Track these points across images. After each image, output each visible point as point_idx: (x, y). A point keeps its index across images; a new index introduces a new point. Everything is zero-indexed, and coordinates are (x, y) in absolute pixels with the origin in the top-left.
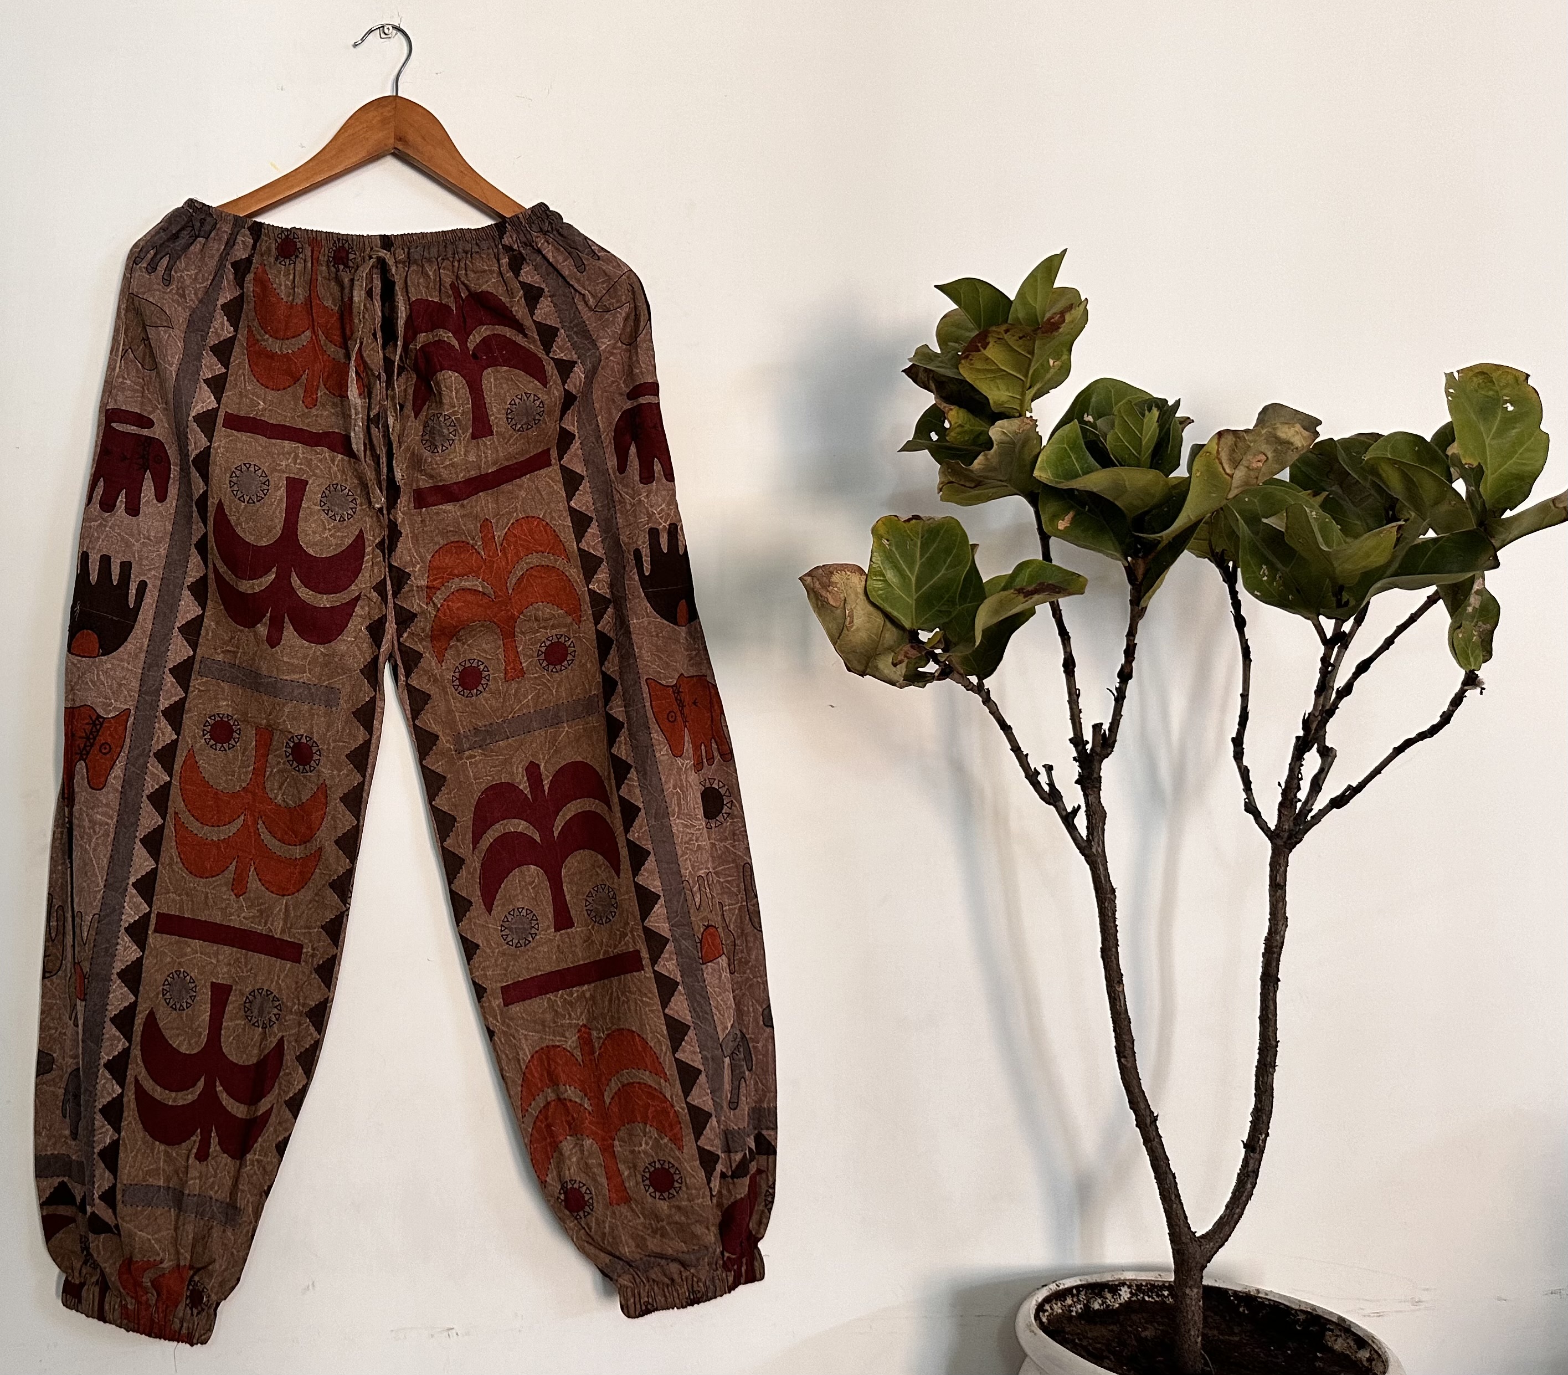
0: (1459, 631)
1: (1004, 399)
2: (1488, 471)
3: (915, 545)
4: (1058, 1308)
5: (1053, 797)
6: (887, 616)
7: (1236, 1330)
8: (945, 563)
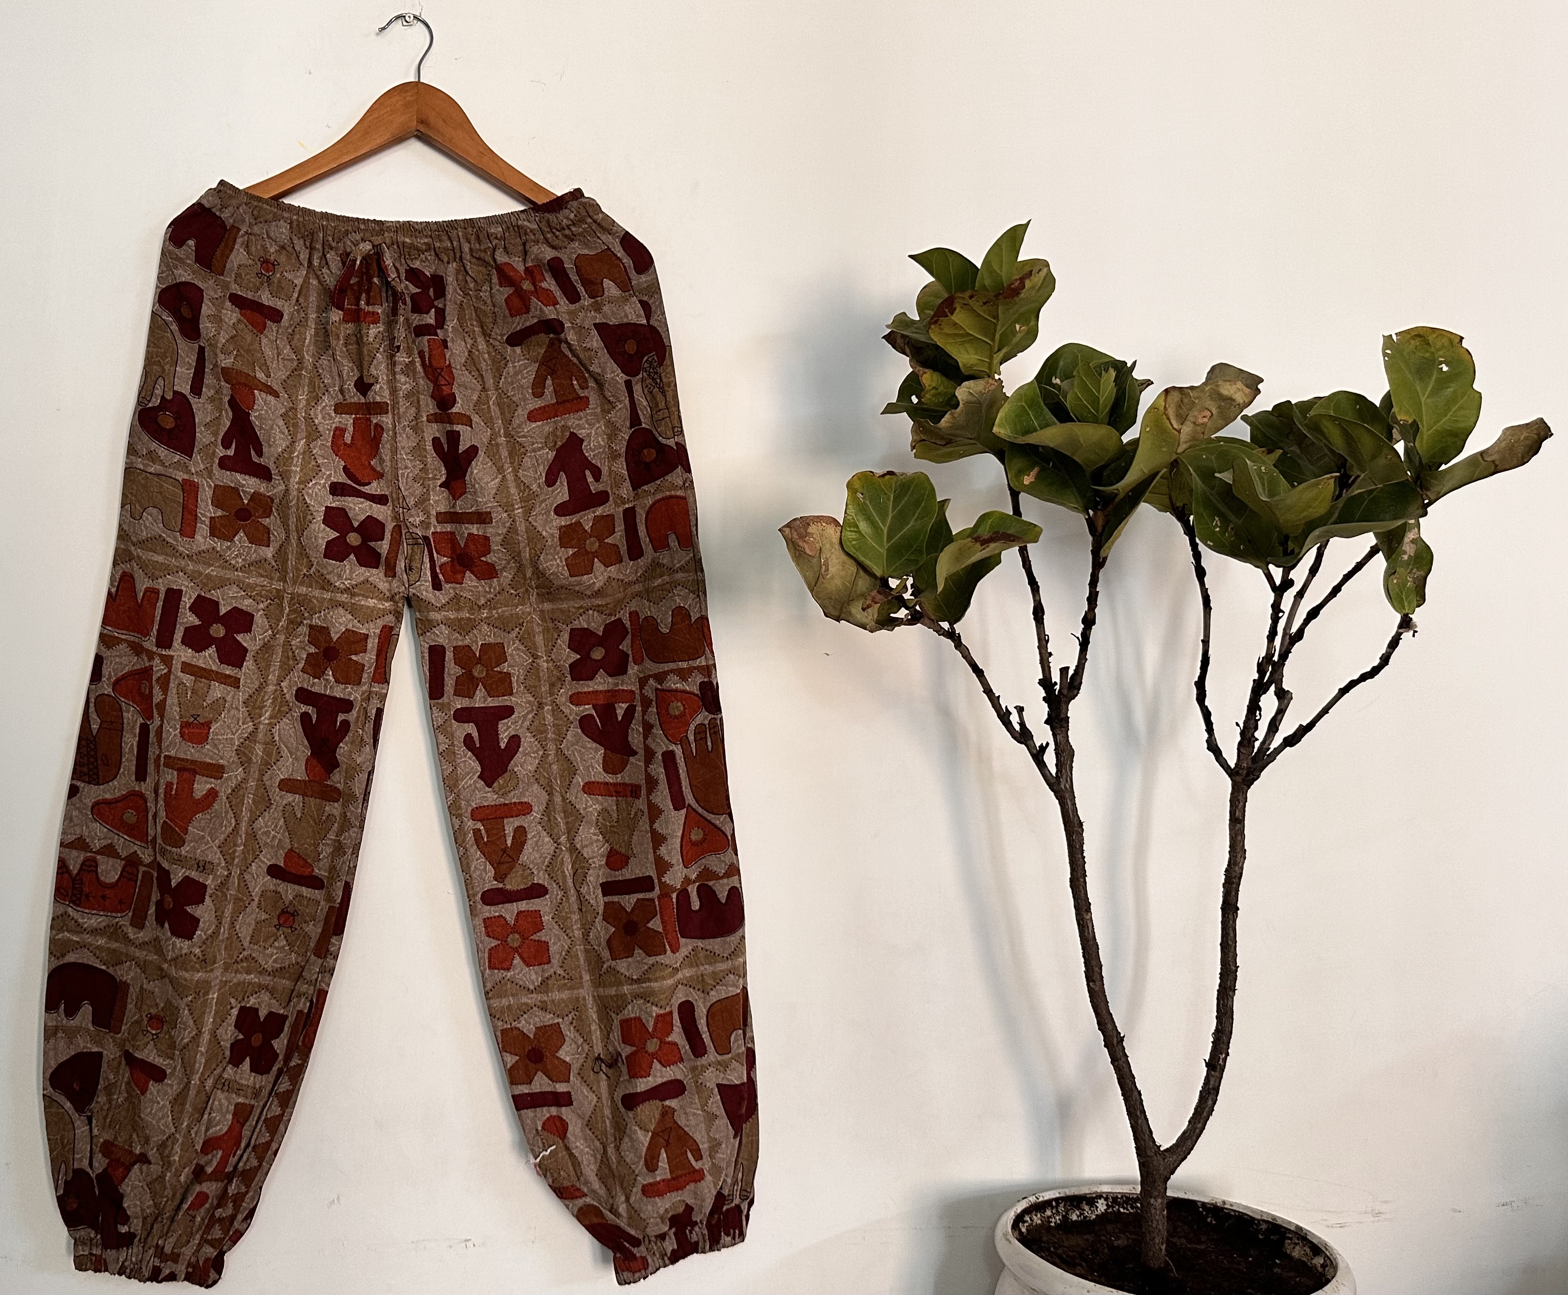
0: (1393, 577)
1: (972, 361)
2: (1424, 428)
3: (889, 499)
4: (1037, 1219)
5: (1023, 736)
6: (860, 565)
7: (1203, 1239)
8: (914, 515)
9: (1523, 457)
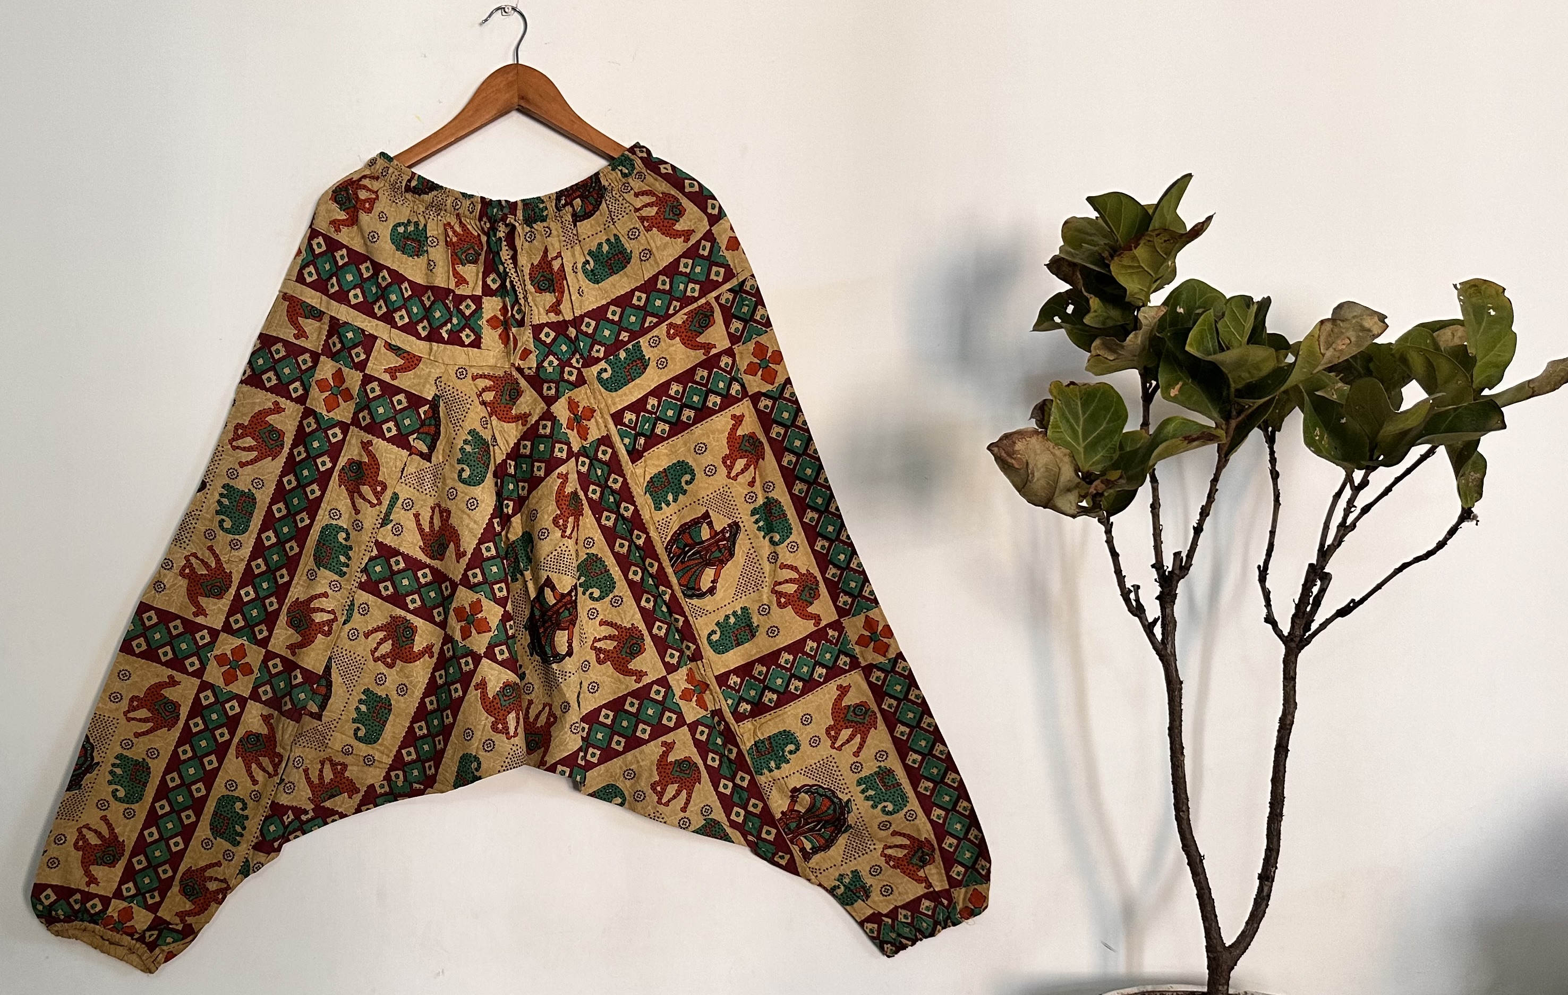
0: (1462, 478)
1: (1136, 290)
2: (1478, 360)
3: (1077, 405)
5: (1138, 610)
8: (1105, 419)
9: (1555, 385)
